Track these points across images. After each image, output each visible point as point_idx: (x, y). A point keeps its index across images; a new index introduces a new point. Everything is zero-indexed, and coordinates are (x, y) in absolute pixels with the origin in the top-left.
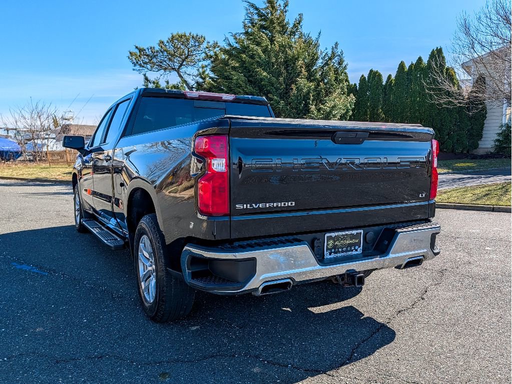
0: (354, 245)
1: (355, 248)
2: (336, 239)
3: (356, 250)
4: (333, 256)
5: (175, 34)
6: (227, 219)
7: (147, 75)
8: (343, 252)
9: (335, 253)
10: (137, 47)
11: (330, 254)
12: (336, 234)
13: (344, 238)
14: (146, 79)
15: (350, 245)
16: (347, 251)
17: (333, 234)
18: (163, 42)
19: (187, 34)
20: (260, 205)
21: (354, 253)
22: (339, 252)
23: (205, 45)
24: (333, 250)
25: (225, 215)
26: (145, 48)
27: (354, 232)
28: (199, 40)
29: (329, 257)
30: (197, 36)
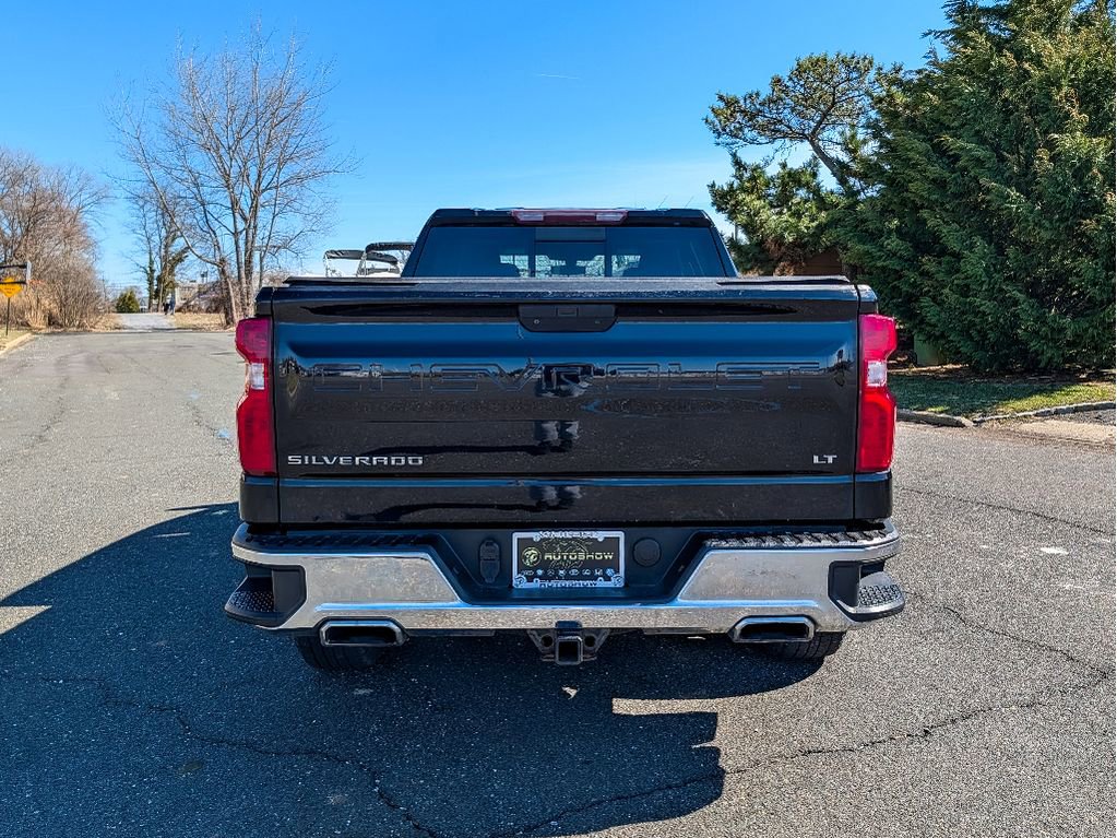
0: (604, 565)
1: (604, 572)
2: (550, 545)
3: (608, 579)
4: (536, 583)
5: (803, 59)
6: (270, 482)
7: (738, 155)
8: (568, 577)
9: (544, 578)
10: (721, 98)
11: (530, 579)
12: (547, 534)
13: (570, 545)
14: (738, 164)
15: (591, 564)
16: (580, 577)
17: (536, 536)
18: (779, 80)
19: (831, 57)
20: (341, 459)
21: (601, 583)
22: (556, 576)
23: (872, 75)
24: (540, 572)
25: (269, 475)
26: (740, 96)
27: (600, 535)
28: (856, 67)
29: (525, 585)
30: (853, 58)
